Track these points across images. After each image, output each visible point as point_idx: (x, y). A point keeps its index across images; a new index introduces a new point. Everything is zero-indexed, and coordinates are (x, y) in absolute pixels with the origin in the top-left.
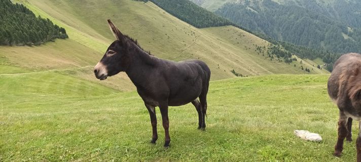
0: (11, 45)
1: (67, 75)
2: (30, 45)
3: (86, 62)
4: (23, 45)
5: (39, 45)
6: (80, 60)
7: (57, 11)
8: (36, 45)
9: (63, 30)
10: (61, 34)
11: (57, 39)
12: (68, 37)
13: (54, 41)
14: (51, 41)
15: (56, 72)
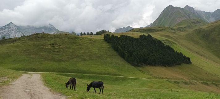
0: (155, 66)
1: (173, 83)
2: (165, 66)
3: (197, 79)
4: (162, 66)
5: (171, 66)
6: (193, 77)
7: (196, 47)
8: (169, 66)
9: (189, 59)
10: (187, 61)
11: (183, 64)
12: (191, 63)
13: (180, 65)
14: (179, 64)
15: (167, 81)
